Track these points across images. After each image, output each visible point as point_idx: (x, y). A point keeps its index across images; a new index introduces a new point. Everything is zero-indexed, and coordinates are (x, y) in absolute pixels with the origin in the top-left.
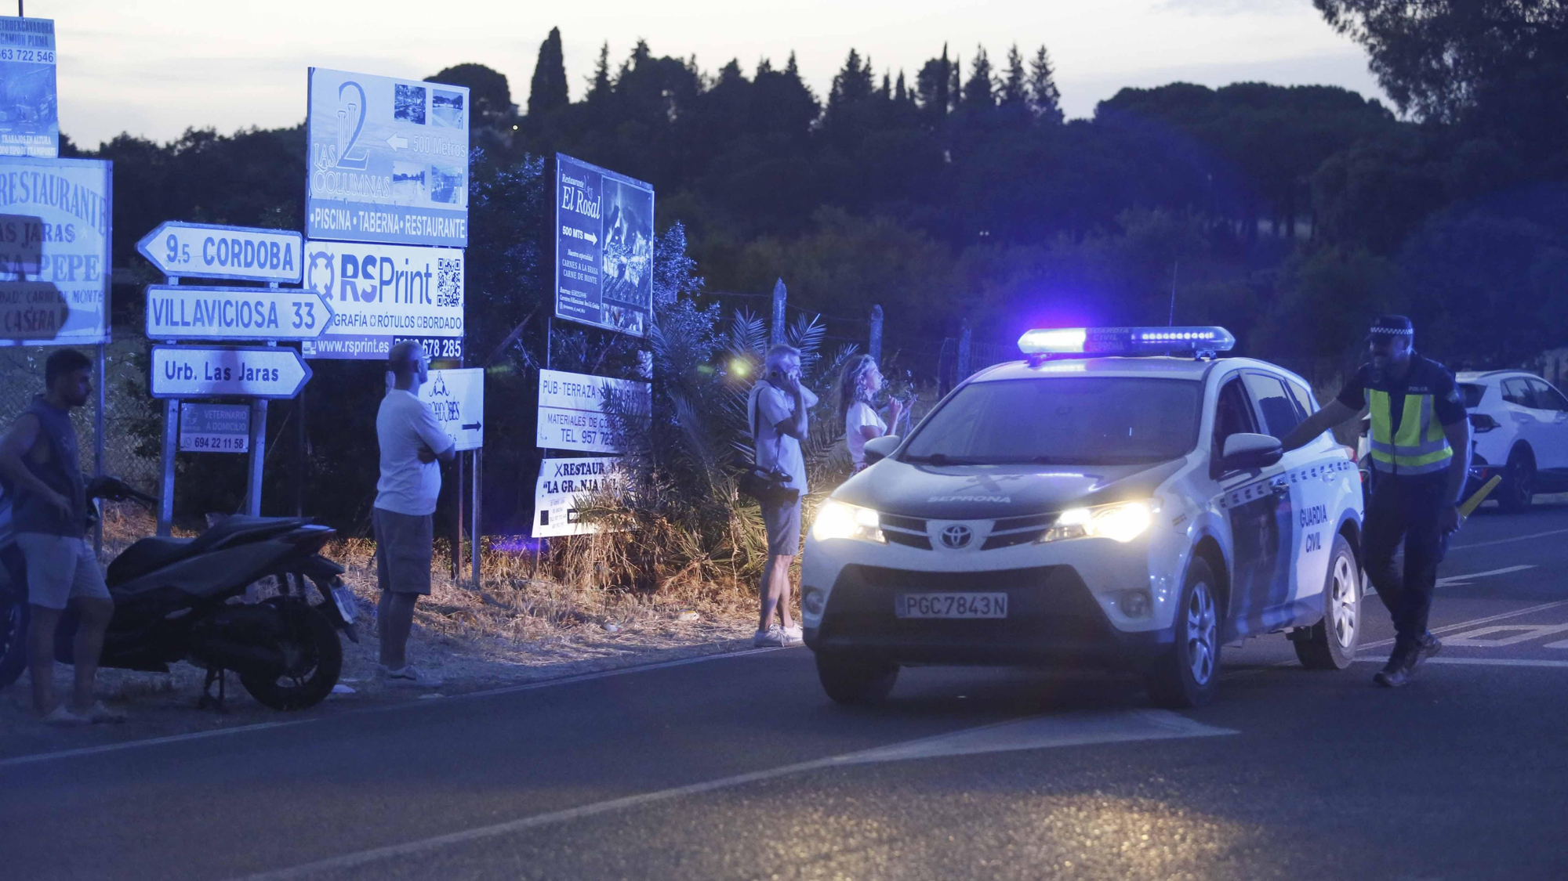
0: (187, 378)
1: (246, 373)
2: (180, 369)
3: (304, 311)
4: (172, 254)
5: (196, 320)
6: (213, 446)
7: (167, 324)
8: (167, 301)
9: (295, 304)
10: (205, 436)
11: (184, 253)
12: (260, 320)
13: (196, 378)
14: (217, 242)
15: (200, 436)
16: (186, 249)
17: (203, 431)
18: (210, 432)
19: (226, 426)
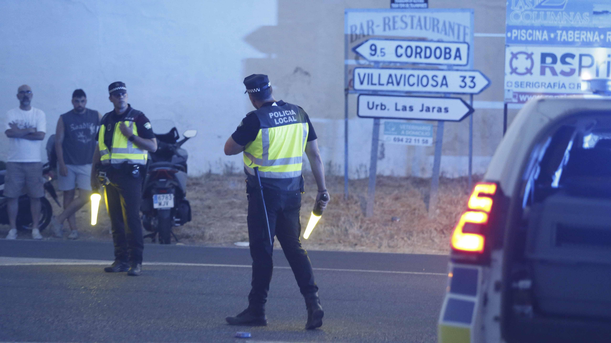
0: (382, 109)
1: (425, 108)
2: (377, 106)
3: (468, 80)
4: (373, 53)
5: (388, 83)
6: (407, 142)
7: (368, 84)
8: (369, 75)
9: (461, 77)
10: (401, 137)
11: (381, 52)
12: (435, 84)
13: (388, 110)
14: (404, 47)
15: (397, 137)
16: (383, 50)
17: (399, 134)
18: (405, 135)
19: (417, 133)
